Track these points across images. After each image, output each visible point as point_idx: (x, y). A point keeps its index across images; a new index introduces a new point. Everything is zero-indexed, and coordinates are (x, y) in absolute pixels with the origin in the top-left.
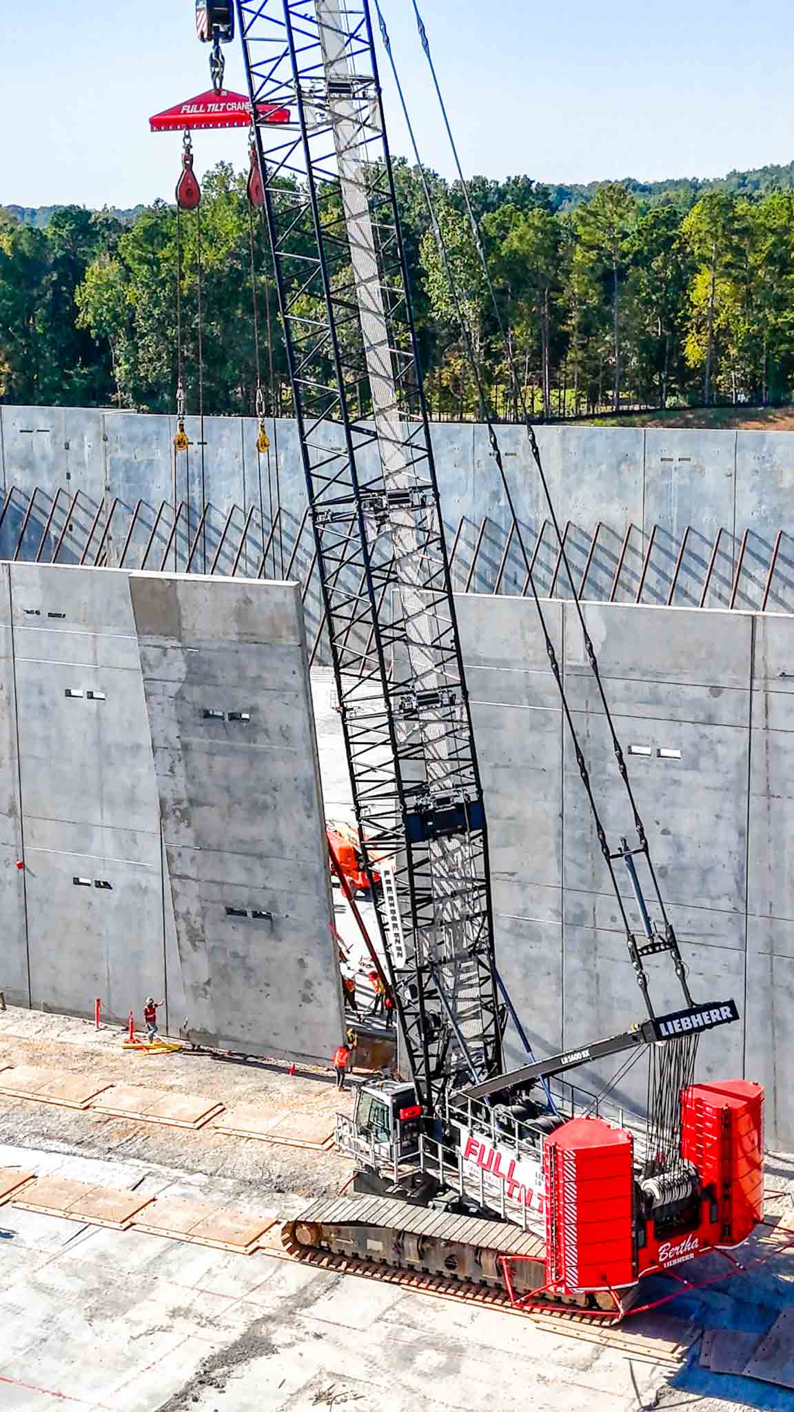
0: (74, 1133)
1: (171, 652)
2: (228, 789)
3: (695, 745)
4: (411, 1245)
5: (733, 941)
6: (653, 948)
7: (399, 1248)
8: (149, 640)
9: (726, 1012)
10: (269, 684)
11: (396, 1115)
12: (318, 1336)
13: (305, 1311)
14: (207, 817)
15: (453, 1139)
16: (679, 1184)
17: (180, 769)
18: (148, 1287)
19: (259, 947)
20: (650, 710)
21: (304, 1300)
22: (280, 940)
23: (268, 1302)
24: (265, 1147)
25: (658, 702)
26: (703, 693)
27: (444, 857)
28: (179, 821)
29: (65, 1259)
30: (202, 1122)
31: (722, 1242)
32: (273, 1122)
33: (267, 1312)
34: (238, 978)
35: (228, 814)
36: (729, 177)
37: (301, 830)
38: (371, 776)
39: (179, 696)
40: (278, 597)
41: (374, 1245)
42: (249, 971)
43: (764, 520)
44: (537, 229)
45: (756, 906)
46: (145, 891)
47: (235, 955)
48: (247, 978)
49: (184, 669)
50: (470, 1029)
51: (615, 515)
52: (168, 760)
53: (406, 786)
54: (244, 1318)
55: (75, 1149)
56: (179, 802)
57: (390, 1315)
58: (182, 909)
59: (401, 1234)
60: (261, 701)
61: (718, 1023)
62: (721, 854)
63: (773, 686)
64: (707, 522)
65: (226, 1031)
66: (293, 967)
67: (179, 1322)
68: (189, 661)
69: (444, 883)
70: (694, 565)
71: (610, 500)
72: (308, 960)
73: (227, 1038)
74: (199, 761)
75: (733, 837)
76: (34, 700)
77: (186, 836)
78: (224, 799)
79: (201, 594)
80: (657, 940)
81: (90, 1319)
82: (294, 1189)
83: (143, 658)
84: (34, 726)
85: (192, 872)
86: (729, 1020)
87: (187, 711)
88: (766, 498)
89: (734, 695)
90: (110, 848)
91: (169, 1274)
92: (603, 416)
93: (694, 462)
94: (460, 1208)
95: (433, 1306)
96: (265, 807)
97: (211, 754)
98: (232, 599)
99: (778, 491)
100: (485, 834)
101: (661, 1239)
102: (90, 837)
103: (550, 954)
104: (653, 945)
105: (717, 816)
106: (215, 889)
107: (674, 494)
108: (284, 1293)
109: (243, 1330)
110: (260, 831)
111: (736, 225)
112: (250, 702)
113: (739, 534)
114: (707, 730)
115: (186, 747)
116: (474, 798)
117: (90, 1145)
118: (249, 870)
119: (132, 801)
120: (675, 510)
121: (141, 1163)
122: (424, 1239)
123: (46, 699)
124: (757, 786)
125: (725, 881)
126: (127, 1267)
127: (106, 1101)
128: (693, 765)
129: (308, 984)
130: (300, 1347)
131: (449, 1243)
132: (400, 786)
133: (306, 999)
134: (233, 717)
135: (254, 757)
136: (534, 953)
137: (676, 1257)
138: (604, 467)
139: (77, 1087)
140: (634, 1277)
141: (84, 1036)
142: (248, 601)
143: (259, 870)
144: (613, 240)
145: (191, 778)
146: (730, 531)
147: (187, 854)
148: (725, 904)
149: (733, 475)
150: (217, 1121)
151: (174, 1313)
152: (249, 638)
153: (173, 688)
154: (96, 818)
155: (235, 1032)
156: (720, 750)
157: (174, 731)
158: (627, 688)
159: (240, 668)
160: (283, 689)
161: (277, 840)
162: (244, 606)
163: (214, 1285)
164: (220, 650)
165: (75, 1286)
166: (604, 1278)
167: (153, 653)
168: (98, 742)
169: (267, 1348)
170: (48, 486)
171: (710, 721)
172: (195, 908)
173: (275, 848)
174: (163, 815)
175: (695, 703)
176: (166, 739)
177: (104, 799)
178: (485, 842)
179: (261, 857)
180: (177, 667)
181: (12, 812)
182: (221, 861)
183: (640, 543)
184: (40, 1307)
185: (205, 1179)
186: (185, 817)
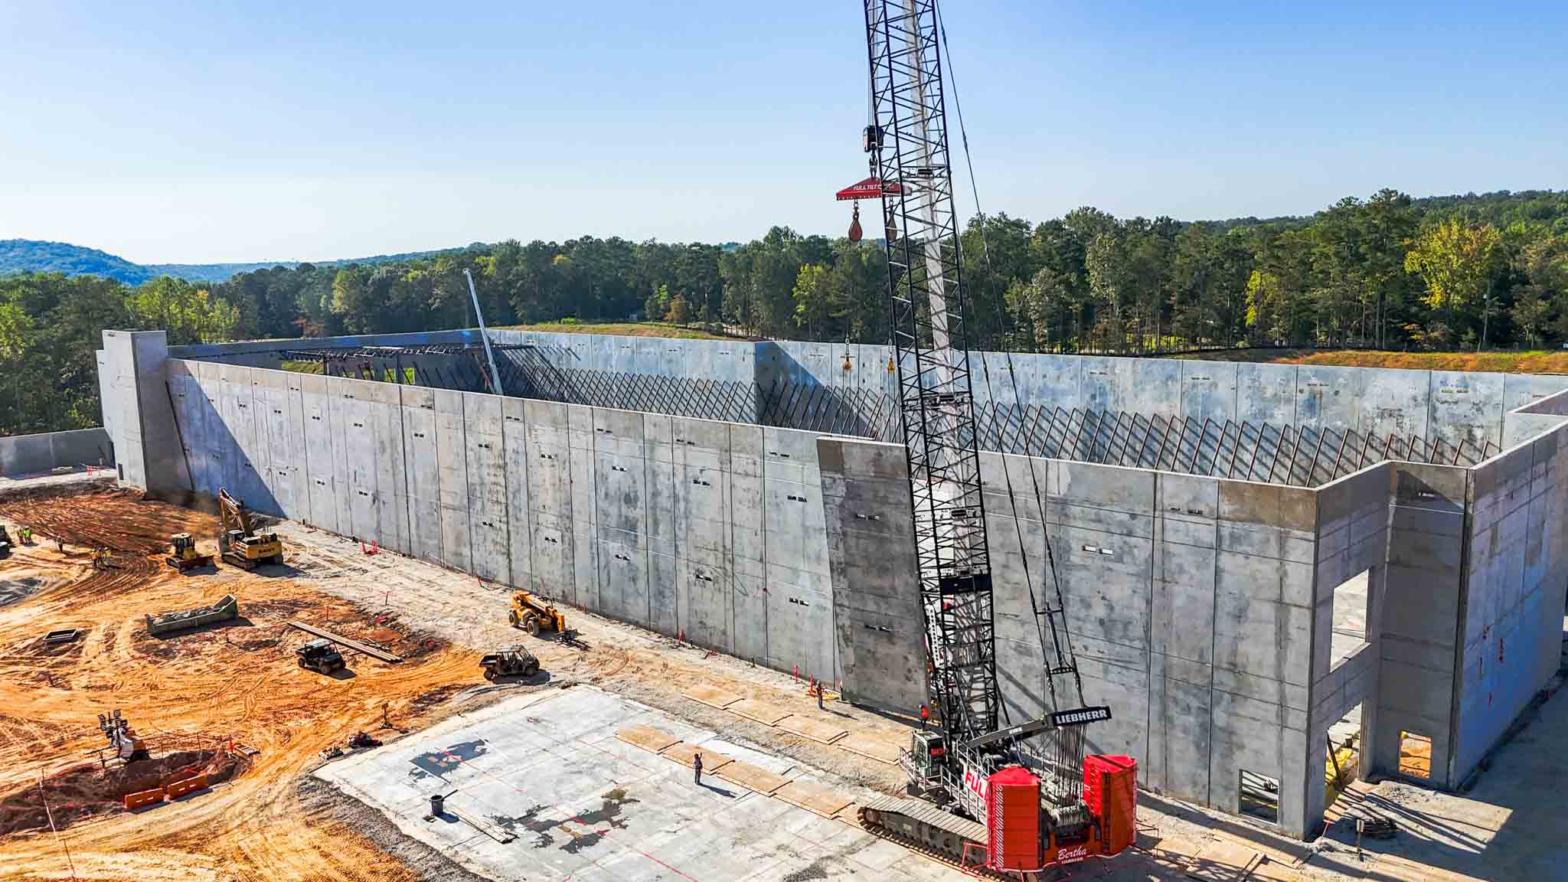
0: (763, 740)
1: (838, 481)
2: (866, 557)
3: (1121, 548)
4: (925, 829)
5: (1143, 667)
6: (1061, 670)
7: (920, 831)
8: (826, 474)
9: (1103, 713)
10: (891, 501)
11: (929, 752)
12: (853, 872)
13: (850, 856)
14: (856, 573)
15: (960, 772)
16: (1074, 814)
17: (841, 546)
18: (771, 831)
19: (883, 649)
20: (1093, 525)
21: (852, 850)
22: (894, 644)
23: (832, 849)
24: (862, 761)
25: (1099, 521)
26: (1125, 517)
27: (965, 604)
28: (839, 574)
29: (733, 809)
30: (834, 740)
31: (1102, 852)
32: (871, 746)
33: (830, 854)
34: (870, 663)
35: (866, 572)
36: (1316, 215)
37: (907, 584)
38: (926, 555)
39: (842, 506)
40: (897, 453)
41: (908, 827)
42: (877, 660)
43: (1255, 416)
44: (1154, 246)
45: (1157, 647)
46: (825, 609)
47: (869, 651)
48: (875, 665)
49: (845, 489)
50: (979, 707)
51: (1164, 410)
52: (835, 540)
53: (942, 562)
54: (816, 855)
55: (760, 748)
56: (840, 563)
57: (898, 865)
58: (840, 624)
59: (920, 823)
60: (886, 509)
61: (1097, 719)
62: (1136, 614)
63: (1167, 515)
64: (1218, 414)
65: (863, 693)
66: (902, 661)
67: (781, 854)
68: (847, 486)
69: (964, 621)
70: (1211, 441)
71: (1161, 401)
72: (909, 657)
73: (864, 698)
74: (852, 542)
75: (1143, 606)
76: (774, 501)
77: (844, 583)
78: (863, 563)
79: (855, 451)
80: (1065, 665)
81: (734, 844)
82: (869, 786)
83: (823, 482)
84: (772, 514)
85: (846, 603)
86: (1104, 718)
87: (846, 514)
88: (1255, 403)
89: (1145, 519)
90: (807, 583)
91: (785, 824)
92: (1191, 352)
93: (1211, 380)
94: (960, 812)
95: (924, 863)
96: (888, 569)
97: (858, 538)
98: (872, 452)
99: (1263, 399)
100: (991, 594)
101: (1060, 846)
102: (798, 577)
103: (1037, 665)
104: (1061, 669)
105: (1134, 592)
106: (857, 612)
107: (1200, 399)
108: (842, 844)
109: (812, 862)
110: (885, 583)
111: (1277, 243)
112: (880, 510)
113: (1239, 423)
114: (1128, 539)
115: (844, 534)
116: (985, 572)
117: (769, 747)
118: (878, 605)
119: (818, 558)
120: (1200, 408)
121: (792, 760)
122: (933, 827)
123: (778, 500)
124: (1157, 574)
125: (1137, 631)
126: (763, 817)
127: (785, 725)
128: (1119, 559)
129: (909, 671)
130: (841, 877)
131: (946, 832)
132: (938, 562)
133: (908, 679)
134: (870, 518)
135: (882, 541)
136: (1028, 663)
137: (1070, 858)
138: (1157, 383)
139: (773, 714)
140: (1040, 867)
141: (788, 685)
142: (880, 455)
143: (883, 606)
144: (1200, 252)
145: (846, 551)
146: (1233, 420)
147: (844, 593)
148: (1137, 644)
149: (1235, 389)
150: (841, 742)
151: (779, 848)
152: (880, 473)
153: (838, 501)
154: (801, 567)
155: (868, 694)
156: (1136, 551)
157: (839, 525)
158: (1083, 512)
159: (876, 492)
160: (898, 504)
161: (893, 588)
162: (879, 454)
163: (806, 834)
164: (864, 481)
165: (732, 825)
166: (1020, 864)
167: (828, 481)
168: (803, 525)
169: (823, 874)
170: (854, 386)
171: (1130, 534)
172: (848, 623)
173: (892, 593)
174: (832, 571)
175: (1121, 523)
176: (834, 529)
177: (806, 556)
178: (991, 598)
179: (883, 597)
180: (841, 490)
181: (761, 560)
182: (863, 597)
183: (1179, 427)
184: (711, 833)
185: (823, 773)
186: (843, 572)
